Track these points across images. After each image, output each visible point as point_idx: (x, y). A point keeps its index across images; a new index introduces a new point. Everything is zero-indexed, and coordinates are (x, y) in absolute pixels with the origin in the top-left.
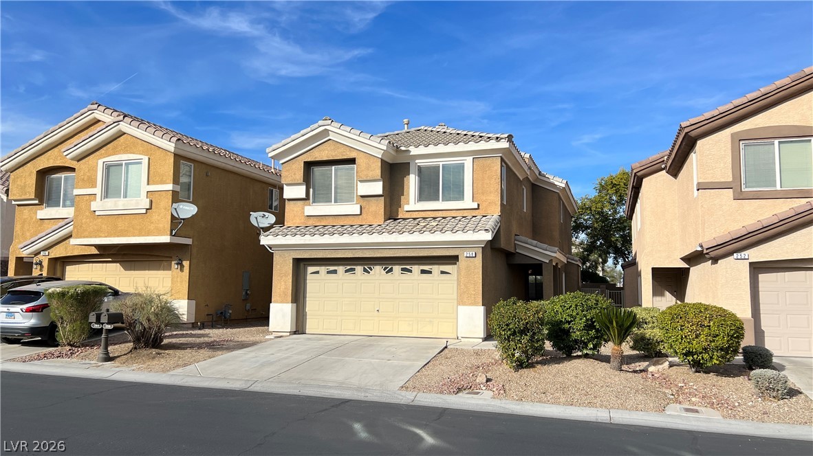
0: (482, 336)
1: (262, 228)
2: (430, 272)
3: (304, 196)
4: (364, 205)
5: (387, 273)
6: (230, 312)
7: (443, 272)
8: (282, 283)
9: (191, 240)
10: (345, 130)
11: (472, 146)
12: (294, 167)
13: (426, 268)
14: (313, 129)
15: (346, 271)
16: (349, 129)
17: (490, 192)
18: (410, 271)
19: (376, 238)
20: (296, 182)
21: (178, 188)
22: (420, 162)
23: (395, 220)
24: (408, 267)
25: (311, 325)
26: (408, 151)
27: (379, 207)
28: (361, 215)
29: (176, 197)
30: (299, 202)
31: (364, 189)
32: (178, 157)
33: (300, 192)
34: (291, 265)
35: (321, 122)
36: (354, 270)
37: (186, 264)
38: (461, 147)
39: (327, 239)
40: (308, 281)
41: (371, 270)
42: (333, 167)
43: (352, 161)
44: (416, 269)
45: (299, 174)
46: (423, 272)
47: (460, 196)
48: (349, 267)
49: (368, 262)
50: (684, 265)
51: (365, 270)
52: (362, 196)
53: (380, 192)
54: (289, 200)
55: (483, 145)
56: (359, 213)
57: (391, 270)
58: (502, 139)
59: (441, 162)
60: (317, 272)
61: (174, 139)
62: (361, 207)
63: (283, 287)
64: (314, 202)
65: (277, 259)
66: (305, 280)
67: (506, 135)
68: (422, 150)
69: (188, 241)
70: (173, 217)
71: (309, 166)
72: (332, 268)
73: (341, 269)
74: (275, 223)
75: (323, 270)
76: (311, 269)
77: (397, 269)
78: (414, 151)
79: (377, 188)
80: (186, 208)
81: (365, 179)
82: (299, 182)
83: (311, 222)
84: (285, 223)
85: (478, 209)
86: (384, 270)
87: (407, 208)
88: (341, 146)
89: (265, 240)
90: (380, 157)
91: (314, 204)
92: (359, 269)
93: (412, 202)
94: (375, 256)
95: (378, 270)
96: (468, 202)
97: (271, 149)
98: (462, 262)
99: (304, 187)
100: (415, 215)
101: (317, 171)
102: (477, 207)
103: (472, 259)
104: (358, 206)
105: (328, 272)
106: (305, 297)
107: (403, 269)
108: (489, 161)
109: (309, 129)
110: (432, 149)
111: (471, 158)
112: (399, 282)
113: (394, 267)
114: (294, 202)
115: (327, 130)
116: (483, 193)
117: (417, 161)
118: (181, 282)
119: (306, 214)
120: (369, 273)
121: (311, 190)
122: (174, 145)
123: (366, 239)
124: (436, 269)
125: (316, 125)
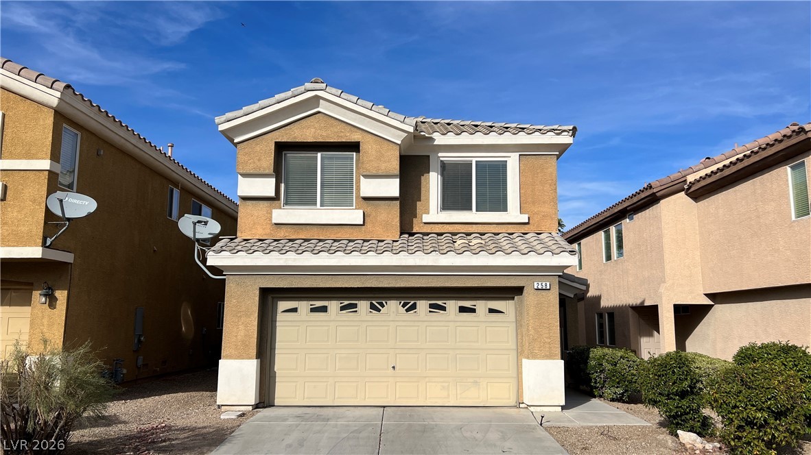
0: (563, 403)
1: (198, 240)
2: (473, 311)
3: (272, 194)
4: (368, 210)
5: (407, 310)
6: (125, 371)
7: (491, 311)
8: (241, 327)
9: (72, 255)
10: (348, 101)
11: (522, 139)
12: (258, 148)
13: (467, 304)
14: (296, 93)
15: (342, 308)
16: (355, 98)
17: (544, 202)
18: (443, 309)
19: (387, 259)
20: (262, 172)
21: (58, 169)
22: (445, 156)
23: (412, 234)
24: (440, 303)
25: (283, 392)
26: (432, 139)
27: (392, 214)
28: (363, 225)
29: (54, 183)
30: (261, 202)
31: (369, 188)
32: (61, 116)
33: (266, 187)
34: (257, 299)
35: (308, 85)
36: (355, 306)
37: (62, 296)
38: (507, 139)
39: (324, 260)
40: (278, 324)
41: (383, 306)
42: (319, 155)
43: (354, 147)
44: (452, 305)
45: (268, 162)
46: (463, 310)
47: (501, 205)
48: (346, 302)
49: (377, 295)
50: (708, 302)
51: (373, 307)
52: (366, 199)
53: (396, 193)
54: (245, 199)
55: (537, 139)
56: (362, 223)
57: (414, 307)
58: (565, 131)
59: (474, 158)
60: (295, 310)
61: (61, 85)
62: (364, 213)
63: (242, 333)
64: (286, 203)
65: (231, 288)
66: (274, 321)
67: (571, 127)
68: (451, 139)
69: (68, 258)
70: (49, 214)
71: (281, 148)
72: (319, 304)
73: (333, 305)
74: (221, 233)
75: (304, 306)
76: (283, 305)
77: (423, 305)
78: (439, 139)
79: (392, 188)
80: (75, 201)
81: (374, 172)
82: (267, 172)
83: (281, 234)
84: (239, 234)
85: (528, 223)
86: (403, 306)
87: (426, 218)
88: (336, 123)
89: (214, 259)
90: (399, 142)
91: (286, 207)
92: (363, 305)
93: (433, 211)
94: (398, 285)
95: (393, 307)
96: (513, 213)
97: (223, 118)
98: (529, 296)
99: (273, 180)
100: (438, 229)
101: (293, 158)
102: (527, 221)
103: (544, 293)
104: (360, 213)
105: (313, 310)
106: (273, 348)
107: (431, 306)
108: (541, 160)
109: (289, 93)
110: (465, 139)
111: (518, 154)
112: (426, 324)
113: (419, 303)
114: (254, 202)
115: (317, 98)
116: (534, 203)
117: (440, 155)
118: (51, 325)
119: (274, 221)
120: (379, 310)
121: (283, 186)
122: (58, 94)
123: (372, 260)
124: (482, 306)
125: (301, 88)
